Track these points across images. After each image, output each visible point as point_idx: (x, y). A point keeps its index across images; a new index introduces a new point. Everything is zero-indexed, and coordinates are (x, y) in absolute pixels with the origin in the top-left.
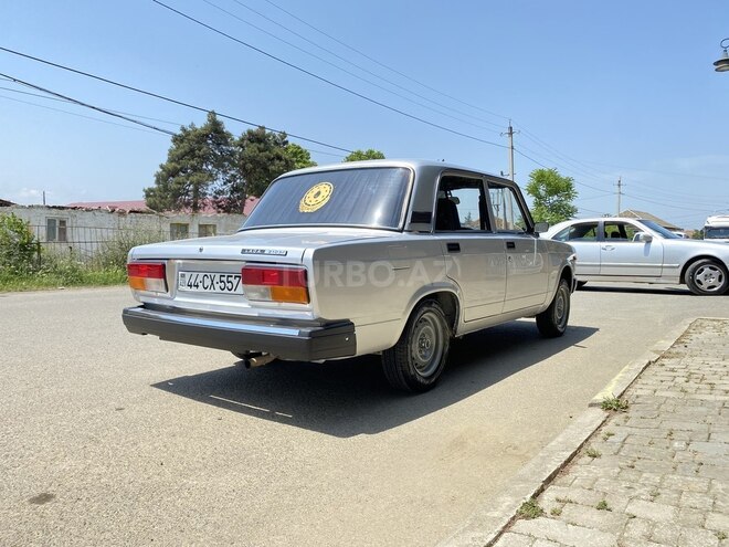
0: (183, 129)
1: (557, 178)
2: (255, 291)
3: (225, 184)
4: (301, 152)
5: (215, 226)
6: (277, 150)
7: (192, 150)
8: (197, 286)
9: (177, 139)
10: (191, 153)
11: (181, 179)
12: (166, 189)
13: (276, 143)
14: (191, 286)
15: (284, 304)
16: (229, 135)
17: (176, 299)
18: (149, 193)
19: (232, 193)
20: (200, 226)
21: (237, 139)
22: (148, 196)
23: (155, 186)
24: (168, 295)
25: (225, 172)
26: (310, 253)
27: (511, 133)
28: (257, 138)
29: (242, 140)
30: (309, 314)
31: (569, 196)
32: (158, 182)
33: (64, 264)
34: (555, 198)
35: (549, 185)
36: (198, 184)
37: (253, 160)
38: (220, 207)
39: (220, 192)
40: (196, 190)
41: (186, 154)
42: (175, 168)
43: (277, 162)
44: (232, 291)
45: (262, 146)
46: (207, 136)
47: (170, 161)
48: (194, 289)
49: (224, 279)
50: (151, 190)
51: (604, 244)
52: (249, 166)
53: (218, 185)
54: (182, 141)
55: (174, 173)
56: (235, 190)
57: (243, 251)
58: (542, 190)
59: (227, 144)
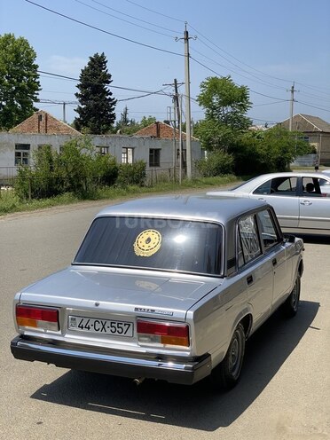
1: (232, 87)
2: (146, 337)
8: (89, 328)
14: (82, 328)
15: (168, 346)
17: (66, 336)
24: (60, 332)
26: (191, 314)
27: (187, 39)
30: (189, 353)
31: (243, 107)
34: (229, 109)
35: (222, 95)
44: (123, 334)
48: (85, 330)
49: (116, 325)
51: (302, 199)
57: (136, 309)
58: (215, 100)
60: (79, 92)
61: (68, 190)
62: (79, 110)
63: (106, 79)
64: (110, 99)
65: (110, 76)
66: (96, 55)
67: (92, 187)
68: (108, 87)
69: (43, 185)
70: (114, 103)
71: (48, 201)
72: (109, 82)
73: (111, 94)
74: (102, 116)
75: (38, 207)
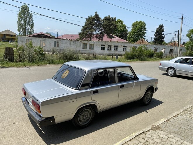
0: (89, 17)
3: (99, 31)
4: (121, 22)
5: (93, 44)
6: (113, 22)
7: (91, 23)
9: (87, 20)
10: (90, 23)
11: (88, 30)
12: (84, 33)
13: (113, 20)
16: (100, 18)
18: (80, 34)
19: (100, 34)
20: (90, 44)
21: (102, 19)
22: (79, 34)
23: (81, 32)
25: (99, 28)
27: (182, 18)
28: (108, 19)
29: (104, 19)
32: (82, 31)
33: (49, 58)
36: (92, 32)
37: (106, 25)
38: (97, 38)
39: (97, 34)
40: (91, 33)
41: (89, 24)
42: (86, 27)
43: (112, 26)
45: (109, 21)
46: (95, 19)
47: (85, 25)
50: (80, 33)
52: (105, 27)
53: (97, 32)
54: (88, 20)
55: (86, 29)
56: (101, 33)
57: (33, 96)
59: (99, 21)
60: (155, 34)
61: (137, 58)
62: (155, 39)
63: (163, 31)
64: (163, 36)
65: (164, 30)
66: (161, 25)
67: (145, 58)
68: (163, 33)
69: (131, 56)
70: (164, 37)
71: (130, 60)
72: (163, 32)
73: (164, 35)
74: (160, 40)
75: (129, 61)
